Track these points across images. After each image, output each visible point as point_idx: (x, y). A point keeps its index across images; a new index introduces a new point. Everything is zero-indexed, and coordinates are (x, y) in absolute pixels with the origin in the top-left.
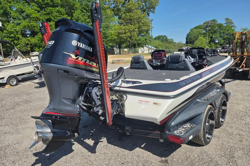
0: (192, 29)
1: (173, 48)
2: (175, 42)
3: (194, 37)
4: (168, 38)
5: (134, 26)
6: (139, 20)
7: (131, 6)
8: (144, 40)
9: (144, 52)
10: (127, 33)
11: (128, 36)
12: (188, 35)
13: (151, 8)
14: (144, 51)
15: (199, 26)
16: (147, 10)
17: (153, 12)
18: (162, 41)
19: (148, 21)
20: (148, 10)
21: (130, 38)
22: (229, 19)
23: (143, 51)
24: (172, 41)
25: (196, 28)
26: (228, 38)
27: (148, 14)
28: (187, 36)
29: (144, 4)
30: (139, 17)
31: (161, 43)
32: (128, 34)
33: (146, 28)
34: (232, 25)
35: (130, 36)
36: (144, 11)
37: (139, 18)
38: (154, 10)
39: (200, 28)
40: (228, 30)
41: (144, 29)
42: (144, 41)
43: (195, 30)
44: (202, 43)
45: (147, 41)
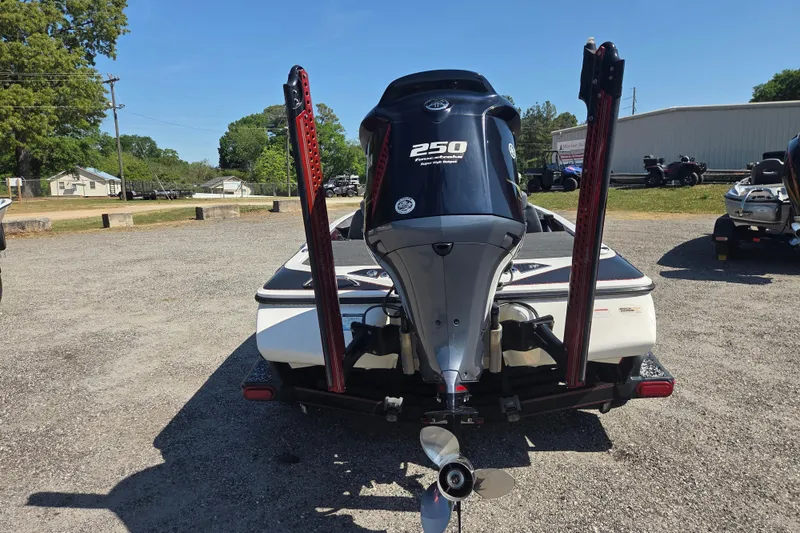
0: (232, 124)
1: (182, 179)
2: (184, 160)
3: (245, 150)
4: (159, 146)
5: (39, 93)
6: (56, 74)
7: (14, 16)
8: (79, 149)
9: (75, 193)
10: (7, 116)
11: (15, 130)
12: (224, 142)
13: (97, 36)
14: (74, 190)
15: (252, 116)
16: (81, 40)
17: (105, 53)
18: (139, 155)
19: (94, 80)
20: (86, 41)
21: (21, 135)
22: (326, 108)
23: (69, 187)
24: (174, 157)
25: (245, 121)
26: (332, 156)
27: (90, 57)
28: (221, 145)
29: (69, 18)
30: (58, 65)
31: (136, 161)
32: (12, 119)
33: (86, 105)
34: (336, 123)
35: (20, 127)
36: (73, 44)
37: (55, 67)
38: (110, 46)
39: (258, 125)
40: (331, 136)
41: (81, 107)
42: (75, 150)
43: (245, 128)
44: (275, 169)
45: (89, 152)
